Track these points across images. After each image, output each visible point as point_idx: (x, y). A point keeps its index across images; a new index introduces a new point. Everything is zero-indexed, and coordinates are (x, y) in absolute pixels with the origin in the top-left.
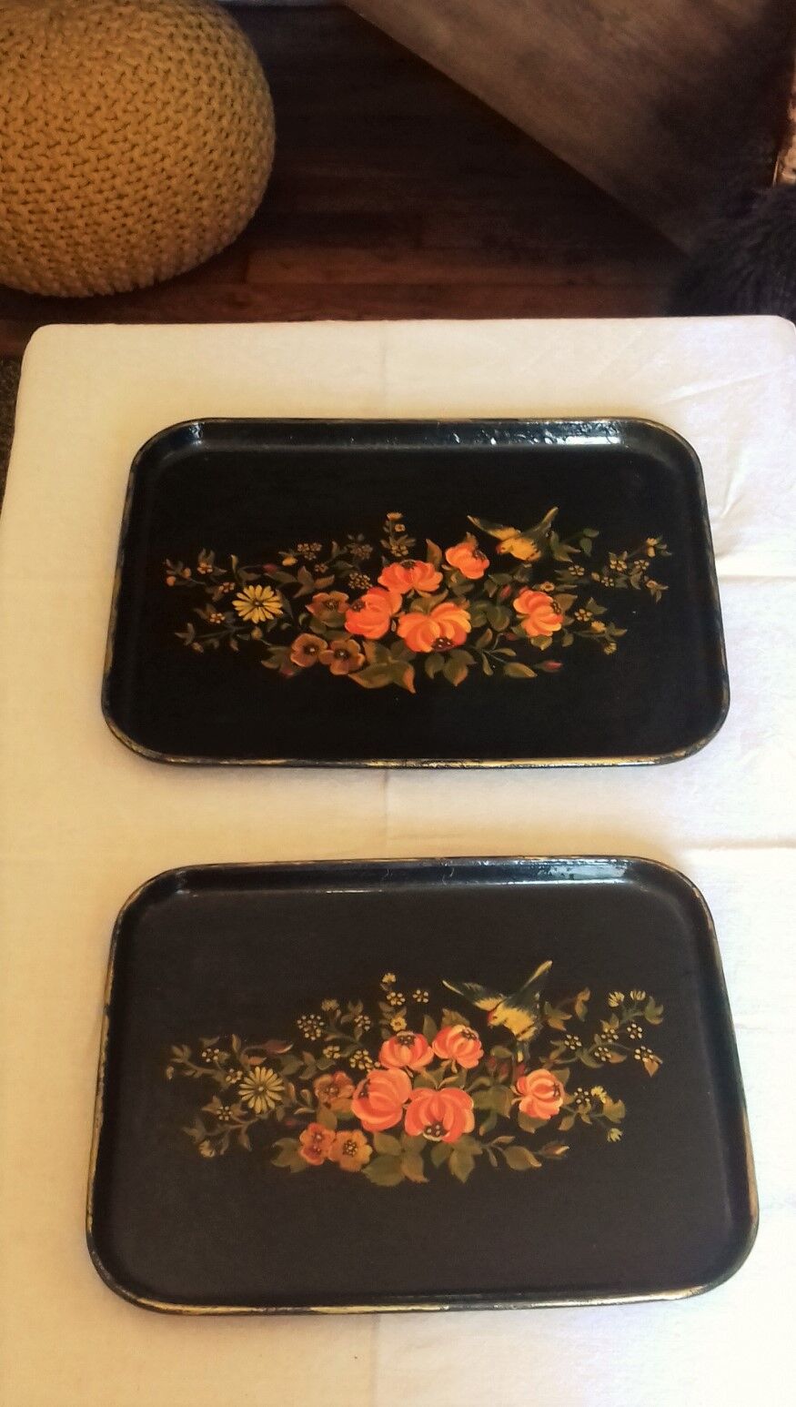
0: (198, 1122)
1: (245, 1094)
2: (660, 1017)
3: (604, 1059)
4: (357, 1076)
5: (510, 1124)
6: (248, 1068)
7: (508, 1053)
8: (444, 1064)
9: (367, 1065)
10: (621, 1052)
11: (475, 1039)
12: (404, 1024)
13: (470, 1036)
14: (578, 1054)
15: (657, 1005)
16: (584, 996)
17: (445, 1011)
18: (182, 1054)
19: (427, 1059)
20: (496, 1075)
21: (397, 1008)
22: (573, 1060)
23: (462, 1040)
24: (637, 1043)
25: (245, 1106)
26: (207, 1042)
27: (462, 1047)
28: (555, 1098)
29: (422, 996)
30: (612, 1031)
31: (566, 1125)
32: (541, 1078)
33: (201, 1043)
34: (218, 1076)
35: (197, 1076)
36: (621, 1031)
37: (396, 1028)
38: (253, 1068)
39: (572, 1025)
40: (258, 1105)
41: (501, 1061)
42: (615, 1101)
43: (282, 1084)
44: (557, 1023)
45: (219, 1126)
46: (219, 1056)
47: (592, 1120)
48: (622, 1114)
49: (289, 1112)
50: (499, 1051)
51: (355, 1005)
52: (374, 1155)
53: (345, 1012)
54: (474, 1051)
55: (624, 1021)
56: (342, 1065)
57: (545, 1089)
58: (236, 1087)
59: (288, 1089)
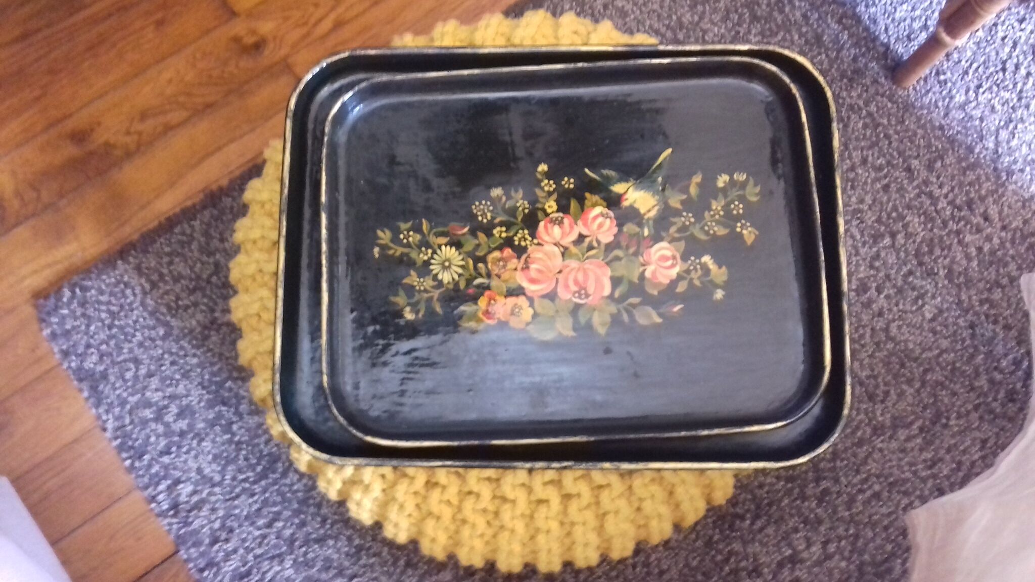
0: (402, 293)
1: (435, 268)
2: (757, 195)
3: (712, 232)
4: (520, 251)
5: (638, 288)
6: (436, 247)
7: (637, 229)
8: (587, 240)
9: (528, 242)
10: (725, 226)
11: (610, 218)
12: (555, 207)
13: (606, 216)
14: (691, 228)
15: (756, 185)
16: (697, 179)
17: (587, 195)
18: (384, 236)
19: (574, 236)
20: (628, 248)
21: (550, 194)
22: (688, 233)
23: (600, 220)
24: (738, 218)
25: (435, 278)
26: (404, 226)
27: (600, 226)
28: (673, 266)
29: (569, 183)
30: (719, 208)
31: (681, 287)
32: (663, 249)
33: (399, 228)
34: (414, 255)
35: (398, 254)
36: (726, 208)
37: (549, 211)
38: (440, 247)
39: (688, 204)
40: (446, 277)
41: (632, 236)
42: (720, 267)
43: (463, 260)
44: (675, 201)
45: (416, 294)
46: (414, 238)
47: (702, 283)
48: (725, 278)
49: (469, 282)
50: (630, 228)
51: (516, 191)
52: (535, 315)
53: (509, 197)
54: (610, 229)
55: (729, 199)
56: (508, 242)
57: (666, 258)
58: (427, 263)
59: (467, 263)
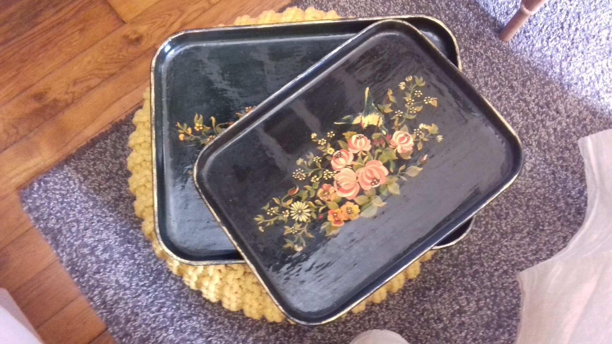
0: (287, 240)
1: (296, 218)
2: (423, 81)
3: (415, 112)
4: (331, 181)
5: (400, 161)
6: (289, 207)
7: (379, 134)
8: (359, 155)
9: (332, 175)
10: (419, 105)
11: (363, 137)
12: (333, 150)
13: (361, 137)
14: (404, 117)
15: (419, 78)
16: (390, 93)
17: (344, 134)
18: (260, 219)
19: (352, 157)
20: (381, 145)
21: (326, 145)
22: (404, 120)
23: (359, 141)
24: (422, 98)
25: (299, 222)
26: (266, 208)
27: (361, 144)
28: (408, 140)
29: (331, 134)
30: (410, 99)
31: (420, 147)
32: (397, 135)
33: (264, 210)
34: (280, 218)
35: (272, 223)
36: (413, 96)
37: (331, 153)
38: (290, 205)
39: (394, 107)
40: (303, 218)
41: (379, 139)
42: (431, 126)
43: (306, 204)
44: (388, 110)
45: (295, 236)
46: (275, 210)
47: (428, 138)
48: (437, 129)
49: (317, 213)
50: (375, 136)
51: (309, 155)
52: (360, 207)
53: (307, 160)
54: (366, 143)
55: (412, 92)
56: (322, 181)
57: (402, 139)
58: (290, 217)
59: (309, 204)
